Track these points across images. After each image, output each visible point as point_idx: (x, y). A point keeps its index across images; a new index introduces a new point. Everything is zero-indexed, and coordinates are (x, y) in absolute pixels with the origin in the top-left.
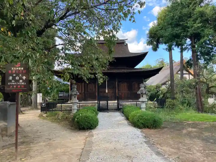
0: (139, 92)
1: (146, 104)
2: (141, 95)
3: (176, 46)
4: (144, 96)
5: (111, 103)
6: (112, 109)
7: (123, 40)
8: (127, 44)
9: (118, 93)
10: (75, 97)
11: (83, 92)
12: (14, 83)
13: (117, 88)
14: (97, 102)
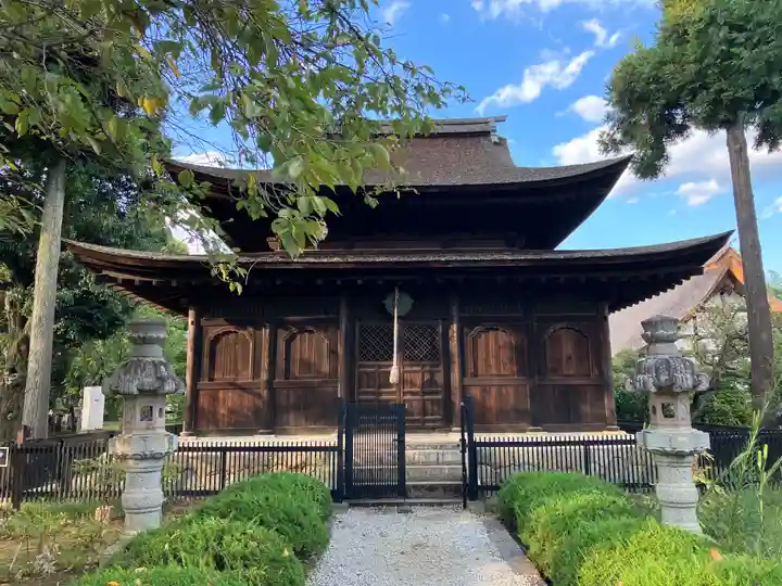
2: (656, 403)
3: (764, 144)
4: (684, 407)
5: (423, 446)
6: (432, 488)
7: (484, 122)
9: (464, 388)
11: (264, 376)
13: (456, 359)
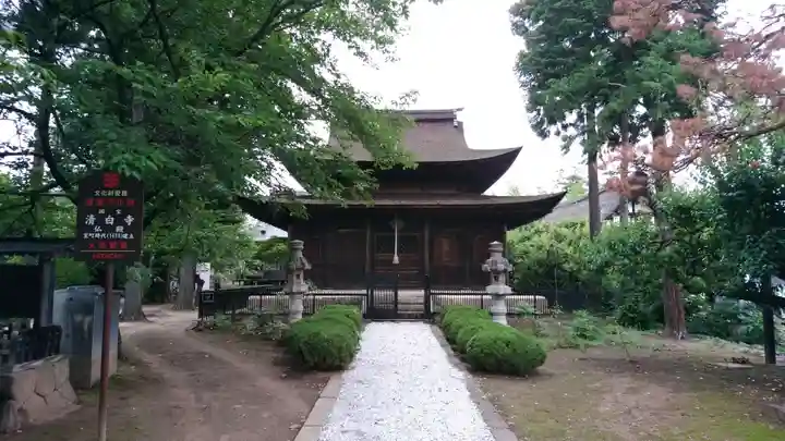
0: (486, 267)
1: (508, 304)
2: (492, 275)
4: (502, 278)
5: (406, 296)
6: (410, 314)
7: (451, 112)
8: (460, 124)
10: (298, 276)
12: (101, 233)
14: (364, 292)
